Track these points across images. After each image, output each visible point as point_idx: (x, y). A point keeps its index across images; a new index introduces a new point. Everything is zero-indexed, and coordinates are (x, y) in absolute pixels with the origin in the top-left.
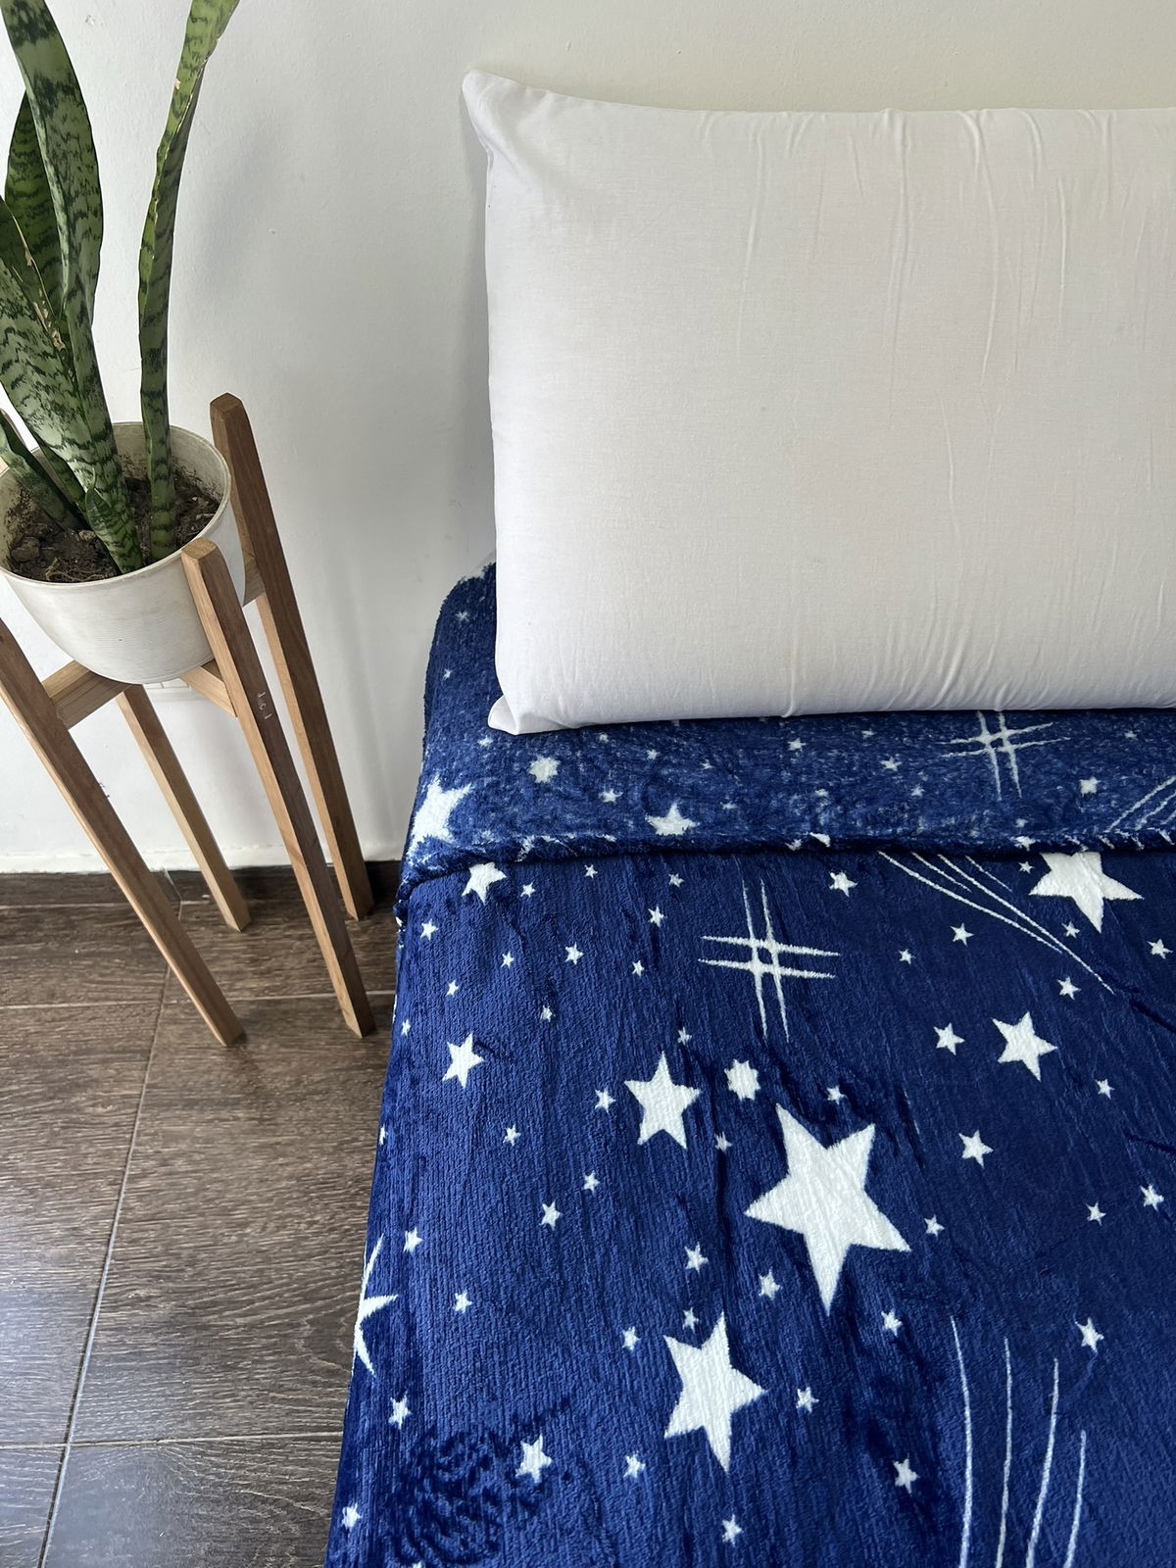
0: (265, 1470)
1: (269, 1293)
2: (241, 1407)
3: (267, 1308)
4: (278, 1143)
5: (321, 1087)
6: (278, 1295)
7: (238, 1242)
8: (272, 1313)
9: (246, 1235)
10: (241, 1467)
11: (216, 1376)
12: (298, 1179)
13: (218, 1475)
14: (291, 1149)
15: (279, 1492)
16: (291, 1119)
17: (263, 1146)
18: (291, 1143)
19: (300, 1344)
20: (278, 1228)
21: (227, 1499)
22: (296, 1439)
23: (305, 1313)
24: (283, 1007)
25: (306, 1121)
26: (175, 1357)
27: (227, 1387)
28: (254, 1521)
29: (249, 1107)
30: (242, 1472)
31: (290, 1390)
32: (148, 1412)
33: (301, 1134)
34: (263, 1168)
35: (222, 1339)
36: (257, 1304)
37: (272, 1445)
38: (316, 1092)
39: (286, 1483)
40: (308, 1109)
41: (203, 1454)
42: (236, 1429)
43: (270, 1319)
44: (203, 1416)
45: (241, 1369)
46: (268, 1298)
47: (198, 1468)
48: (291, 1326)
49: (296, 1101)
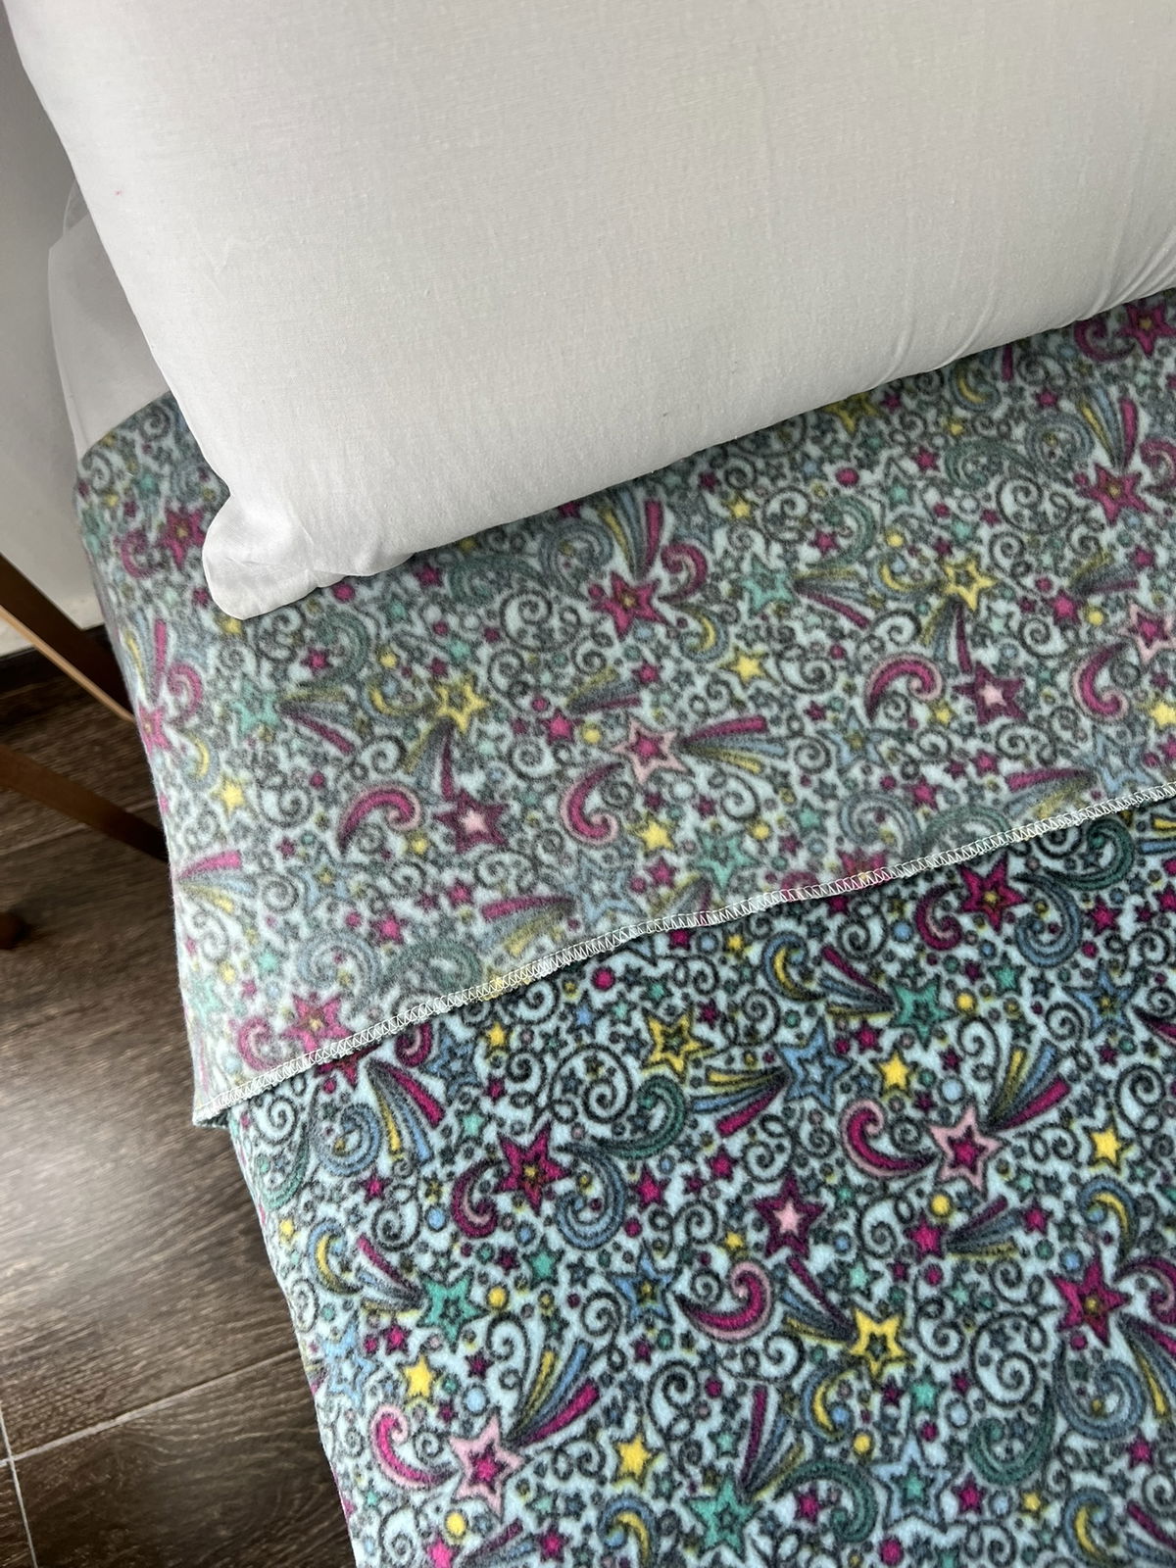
0: (252, 1408)
1: (179, 1216)
2: (198, 1352)
3: (184, 1233)
4: (117, 1033)
5: (144, 944)
6: (192, 1214)
7: (115, 1169)
8: (193, 1237)
9: (123, 1157)
10: (226, 1414)
11: (156, 1329)
12: (161, 1069)
13: (201, 1432)
14: (135, 1036)
15: (279, 1425)
16: (121, 998)
17: (99, 1042)
18: (134, 1027)
19: (241, 1261)
20: (161, 1136)
21: (223, 1453)
22: (277, 1364)
23: (232, 1224)
24: (51, 852)
25: (142, 994)
26: (95, 1323)
27: (172, 1337)
28: (261, 1464)
29: (60, 998)
30: (228, 1419)
31: (249, 1314)
32: (90, 1394)
33: (142, 1013)
34: (111, 1068)
35: (143, 1285)
36: (171, 1233)
37: (252, 1379)
38: (139, 953)
39: (283, 1413)
40: (137, 978)
41: (175, 1416)
42: (201, 1378)
43: (194, 1243)
44: (157, 1376)
45: (183, 1310)
46: (180, 1221)
47: (176, 1433)
48: (221, 1244)
49: (119, 971)
